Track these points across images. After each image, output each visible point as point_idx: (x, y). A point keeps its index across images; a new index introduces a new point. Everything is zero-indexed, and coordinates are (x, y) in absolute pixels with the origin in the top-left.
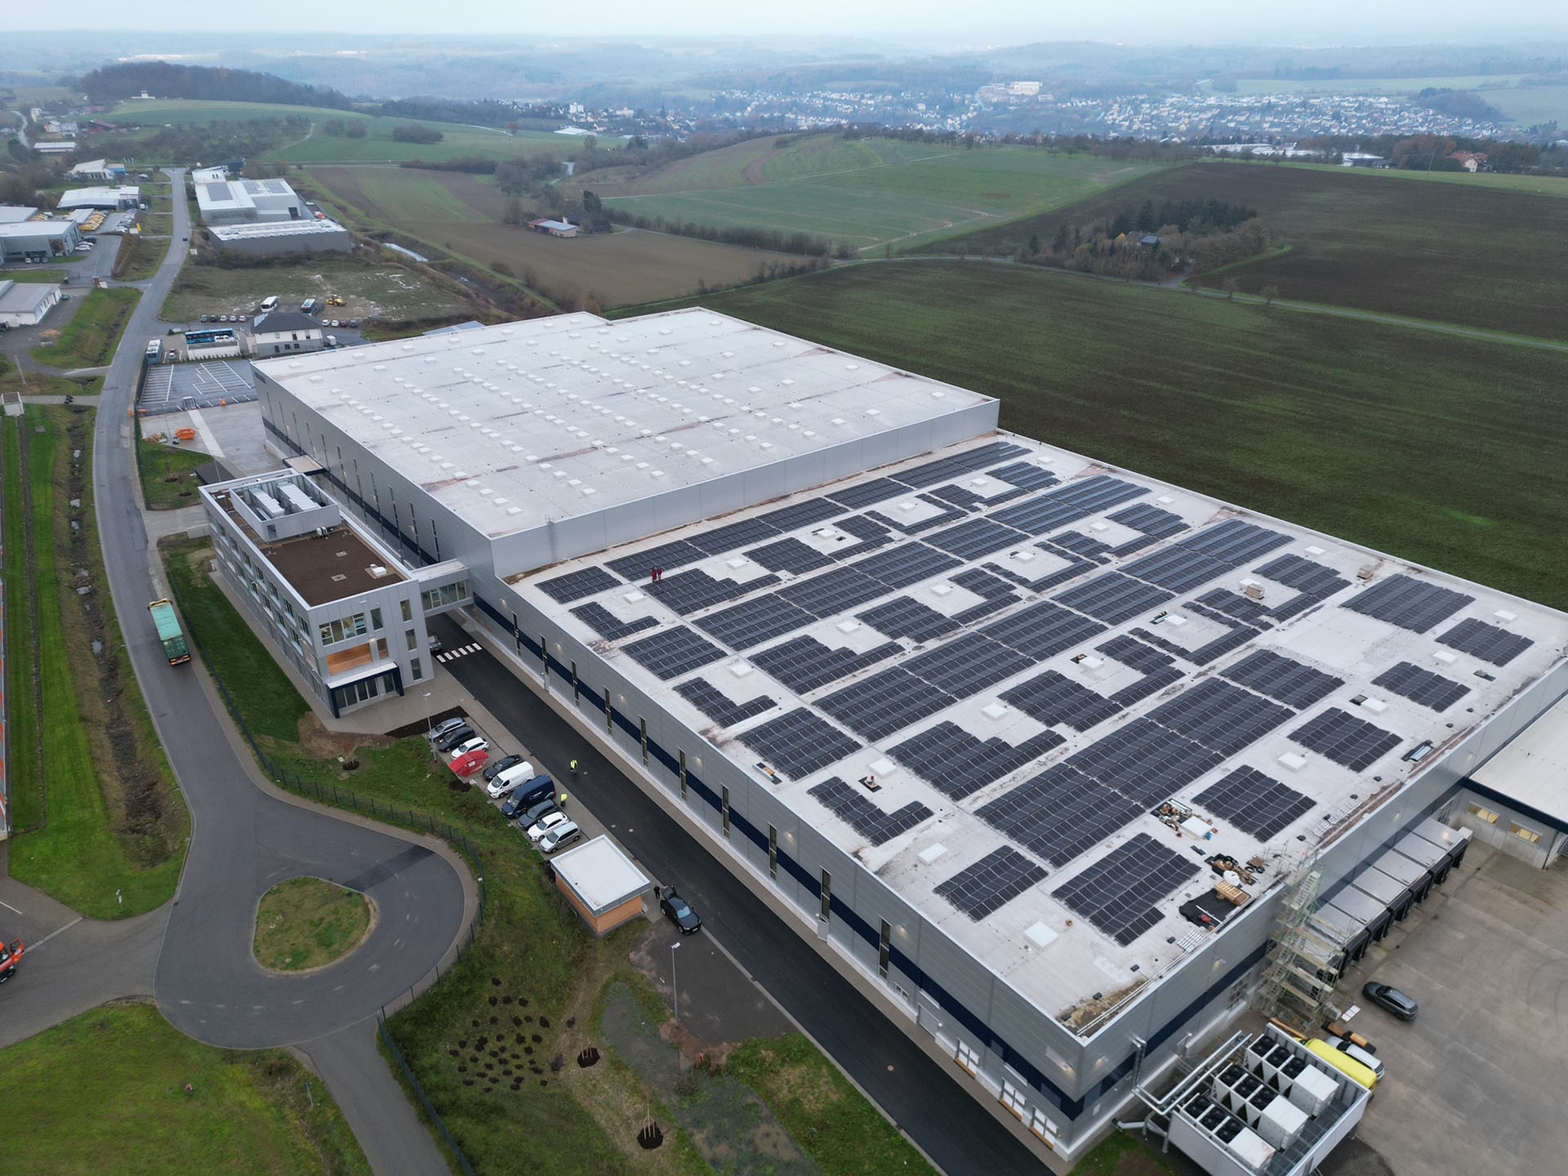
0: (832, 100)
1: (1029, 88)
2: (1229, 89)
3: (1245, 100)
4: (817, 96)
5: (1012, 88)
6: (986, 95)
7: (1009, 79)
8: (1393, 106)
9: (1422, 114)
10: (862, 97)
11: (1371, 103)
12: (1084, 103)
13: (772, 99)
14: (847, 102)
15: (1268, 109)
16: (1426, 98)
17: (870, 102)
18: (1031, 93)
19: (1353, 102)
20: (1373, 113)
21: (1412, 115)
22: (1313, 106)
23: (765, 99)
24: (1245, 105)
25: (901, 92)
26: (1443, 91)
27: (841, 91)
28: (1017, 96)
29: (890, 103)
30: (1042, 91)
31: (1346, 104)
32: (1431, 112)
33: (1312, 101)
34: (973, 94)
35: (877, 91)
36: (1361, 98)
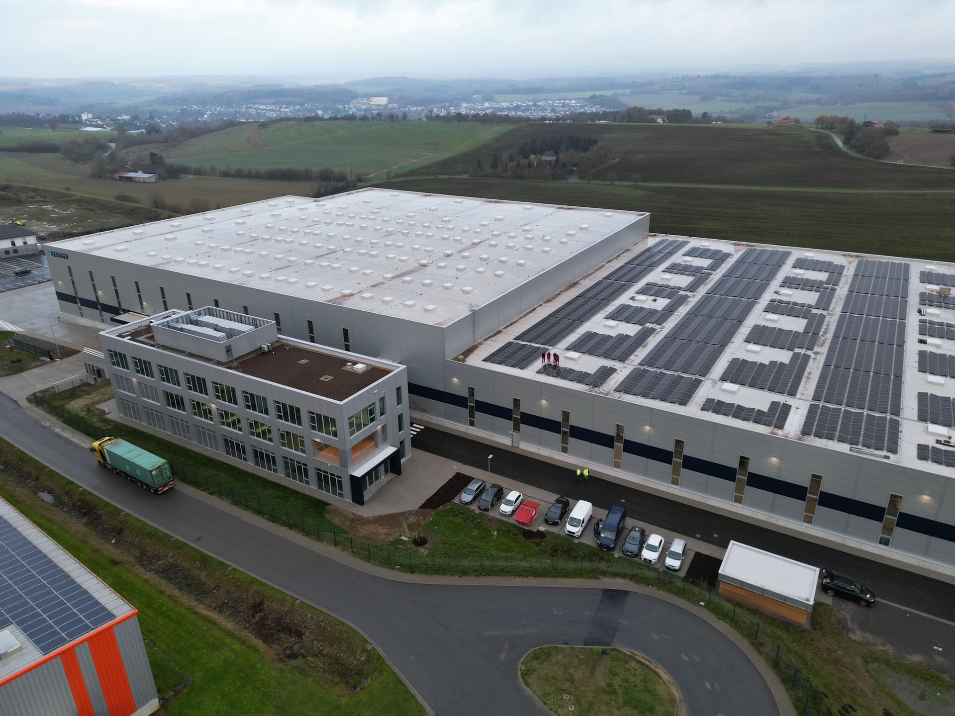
0: (261, 109)
1: (383, 101)
2: (490, 99)
3: (504, 104)
4: (250, 107)
5: (372, 101)
6: (357, 105)
7: (368, 96)
8: (579, 105)
9: (594, 108)
10: (281, 107)
11: (568, 104)
12: (415, 108)
13: (220, 110)
14: (270, 110)
15: (517, 108)
16: (593, 100)
17: (286, 110)
18: (383, 104)
19: (558, 103)
20: (571, 108)
21: (590, 109)
22: (539, 106)
23: (215, 109)
24: (505, 107)
25: (305, 104)
26: (601, 96)
27: (266, 104)
28: (376, 105)
29: (299, 110)
30: (389, 102)
31: (555, 104)
32: (598, 107)
33: (538, 103)
34: (349, 104)
35: (289, 104)
36: (562, 101)
